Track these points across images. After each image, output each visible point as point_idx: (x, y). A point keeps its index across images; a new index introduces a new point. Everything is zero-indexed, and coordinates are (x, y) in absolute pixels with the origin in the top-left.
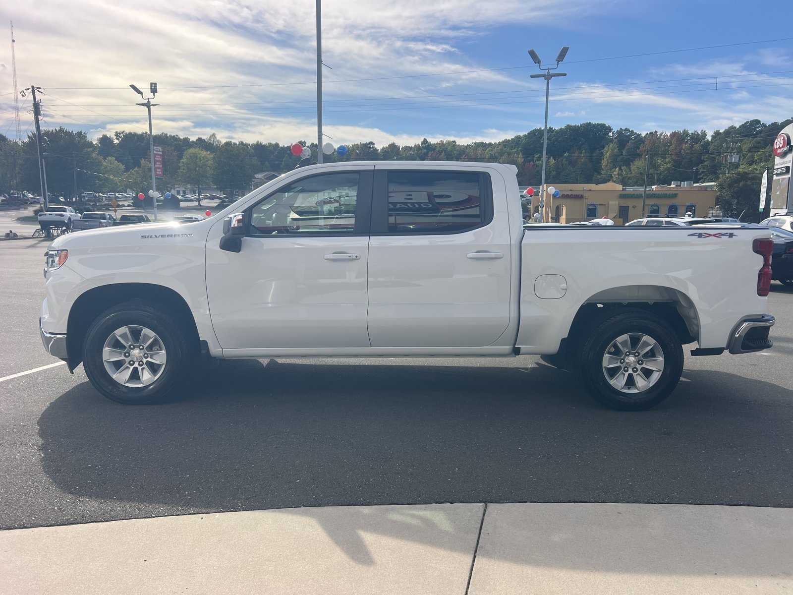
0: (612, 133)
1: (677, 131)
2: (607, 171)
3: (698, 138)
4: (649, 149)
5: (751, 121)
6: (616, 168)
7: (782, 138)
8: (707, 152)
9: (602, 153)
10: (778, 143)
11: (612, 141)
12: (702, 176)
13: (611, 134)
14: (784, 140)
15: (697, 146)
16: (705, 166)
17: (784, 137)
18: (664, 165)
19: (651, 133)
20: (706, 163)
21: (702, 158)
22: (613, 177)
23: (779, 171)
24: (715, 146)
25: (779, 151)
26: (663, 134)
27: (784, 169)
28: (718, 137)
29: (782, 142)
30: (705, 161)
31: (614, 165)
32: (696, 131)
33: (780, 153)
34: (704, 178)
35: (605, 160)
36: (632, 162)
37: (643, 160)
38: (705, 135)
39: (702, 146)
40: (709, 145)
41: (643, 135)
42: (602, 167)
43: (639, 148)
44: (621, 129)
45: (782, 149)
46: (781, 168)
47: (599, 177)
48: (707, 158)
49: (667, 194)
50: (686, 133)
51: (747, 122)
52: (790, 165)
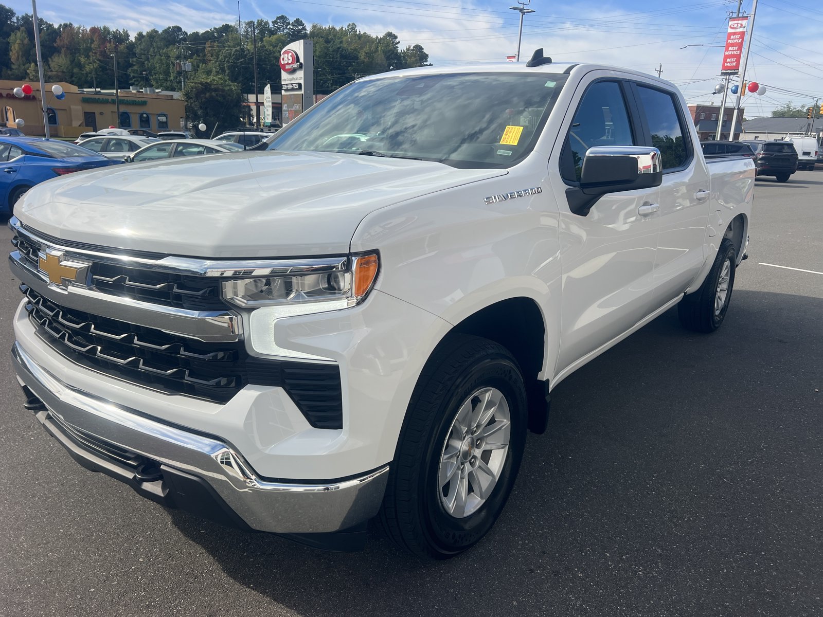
0: (15, 18)
1: (96, 27)
2: (19, 66)
3: (120, 38)
4: (68, 43)
5: (173, 27)
6: (30, 63)
7: (290, 54)
8: (134, 54)
9: (8, 43)
10: (285, 59)
11: (18, 28)
12: (133, 81)
13: (14, 20)
14: (292, 56)
15: (122, 47)
16: (135, 70)
17: (292, 54)
18: (90, 66)
19: (66, 25)
20: (135, 68)
21: (131, 62)
22: (29, 74)
23: (290, 87)
24: (141, 49)
25: (287, 67)
26: (82, 28)
27: (297, 85)
28: (143, 40)
29: (290, 58)
30: (134, 65)
31: (27, 59)
32: (117, 30)
33: (289, 69)
34: (136, 83)
35: (14, 52)
36: (50, 57)
37: (63, 56)
38: (128, 36)
39: (127, 48)
40: (134, 47)
41: (56, 26)
42: (12, 60)
43: (55, 42)
44: (27, 15)
45: (291, 65)
46: (292, 84)
47: (9, 72)
48: (135, 62)
49: (136, 101)
50: (106, 30)
51: (169, 28)
52: (302, 82)
